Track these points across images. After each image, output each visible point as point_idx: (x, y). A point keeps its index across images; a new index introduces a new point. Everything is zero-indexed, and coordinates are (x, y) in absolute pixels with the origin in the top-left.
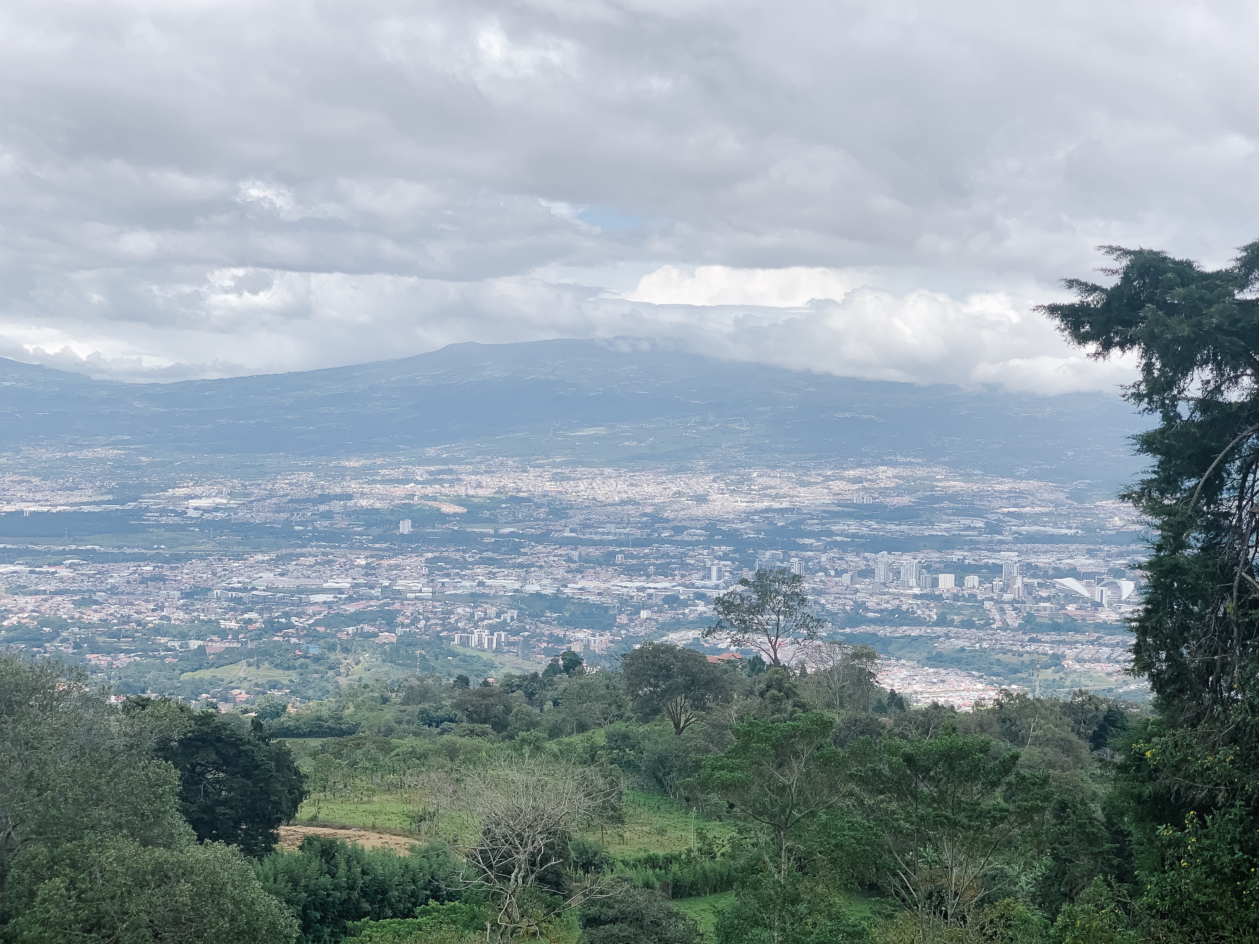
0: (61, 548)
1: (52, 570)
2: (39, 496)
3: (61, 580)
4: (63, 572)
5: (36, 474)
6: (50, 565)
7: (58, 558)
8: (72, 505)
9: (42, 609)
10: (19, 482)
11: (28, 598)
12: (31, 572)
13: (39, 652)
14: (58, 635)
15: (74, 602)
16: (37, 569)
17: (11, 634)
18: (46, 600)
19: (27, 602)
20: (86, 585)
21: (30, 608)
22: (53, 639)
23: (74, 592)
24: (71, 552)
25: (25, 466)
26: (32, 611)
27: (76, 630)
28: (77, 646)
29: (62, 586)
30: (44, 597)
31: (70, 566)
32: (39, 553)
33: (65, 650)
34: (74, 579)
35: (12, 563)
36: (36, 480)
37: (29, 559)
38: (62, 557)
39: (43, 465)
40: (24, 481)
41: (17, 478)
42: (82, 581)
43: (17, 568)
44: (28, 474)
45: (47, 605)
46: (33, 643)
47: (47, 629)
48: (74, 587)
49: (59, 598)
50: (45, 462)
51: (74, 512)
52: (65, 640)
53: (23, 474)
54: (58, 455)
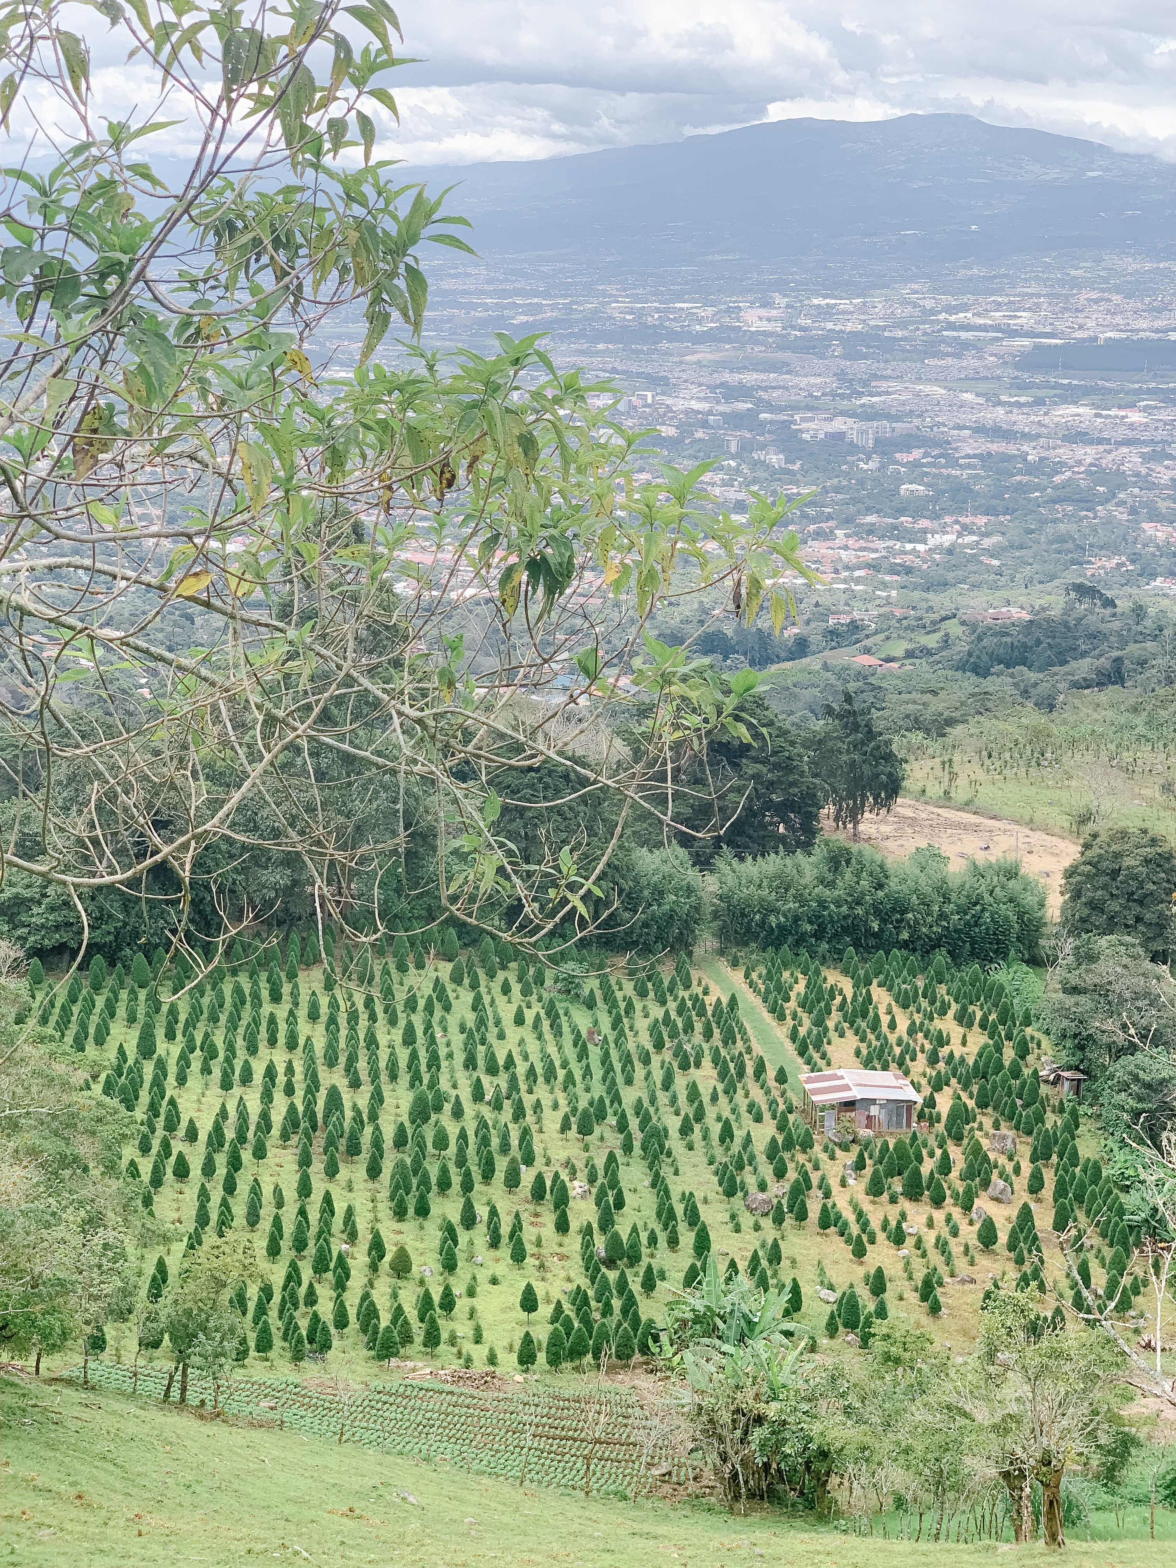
0: (1137, 386)
1: (1123, 413)
2: (1118, 319)
3: (1131, 426)
4: (1135, 417)
5: (1117, 290)
6: (1120, 407)
7: (1131, 398)
8: (1157, 331)
9: (1104, 462)
10: (1096, 301)
11: (1088, 449)
12: (1098, 415)
13: (1086, 517)
14: (1114, 495)
15: (1143, 455)
16: (1104, 412)
17: (1059, 493)
18: (1109, 452)
19: (1086, 454)
20: (1161, 434)
21: (1088, 461)
22: (1107, 501)
23: (1144, 443)
24: (1149, 391)
25: (1106, 280)
26: (1091, 465)
27: (1136, 491)
28: (1133, 511)
29: (1130, 434)
30: (1108, 447)
31: (1145, 409)
32: (1109, 391)
33: (1119, 516)
34: (1146, 425)
35: (1076, 403)
36: (1117, 298)
37: (1096, 398)
38: (1135, 398)
39: (1129, 278)
40: (1102, 300)
41: (1094, 295)
42: (1156, 428)
43: (1081, 410)
44: (1109, 290)
45: (1110, 457)
46: (1082, 505)
47: (1101, 489)
48: (1146, 436)
49: (1125, 450)
50: (1131, 274)
51: (1159, 340)
52: (1122, 503)
53: (1102, 290)
54: (1148, 266)
